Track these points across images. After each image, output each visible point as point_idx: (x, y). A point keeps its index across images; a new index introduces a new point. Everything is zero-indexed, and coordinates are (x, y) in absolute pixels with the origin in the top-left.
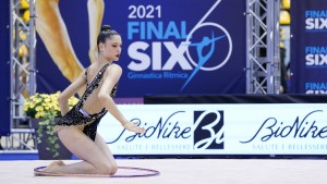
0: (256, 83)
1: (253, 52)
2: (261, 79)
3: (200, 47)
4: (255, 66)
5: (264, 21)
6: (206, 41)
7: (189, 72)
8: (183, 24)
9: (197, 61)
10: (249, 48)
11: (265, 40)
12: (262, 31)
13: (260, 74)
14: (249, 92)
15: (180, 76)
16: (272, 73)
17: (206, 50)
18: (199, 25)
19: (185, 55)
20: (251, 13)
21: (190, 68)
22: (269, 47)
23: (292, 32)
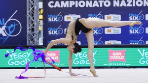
0: (30, 41)
1: (29, 30)
2: (32, 40)
3: (9, 28)
4: (30, 35)
5: (33, 18)
6: (12, 26)
7: (5, 37)
8: (3, 19)
9: (8, 33)
10: (28, 28)
11: (33, 25)
12: (32, 22)
13: (32, 38)
14: (28, 45)
15: (2, 38)
16: (36, 37)
17: (12, 29)
18: (9, 20)
19: (4, 31)
20: (28, 16)
21: (6, 36)
22: (35, 28)
23: (43, 22)
